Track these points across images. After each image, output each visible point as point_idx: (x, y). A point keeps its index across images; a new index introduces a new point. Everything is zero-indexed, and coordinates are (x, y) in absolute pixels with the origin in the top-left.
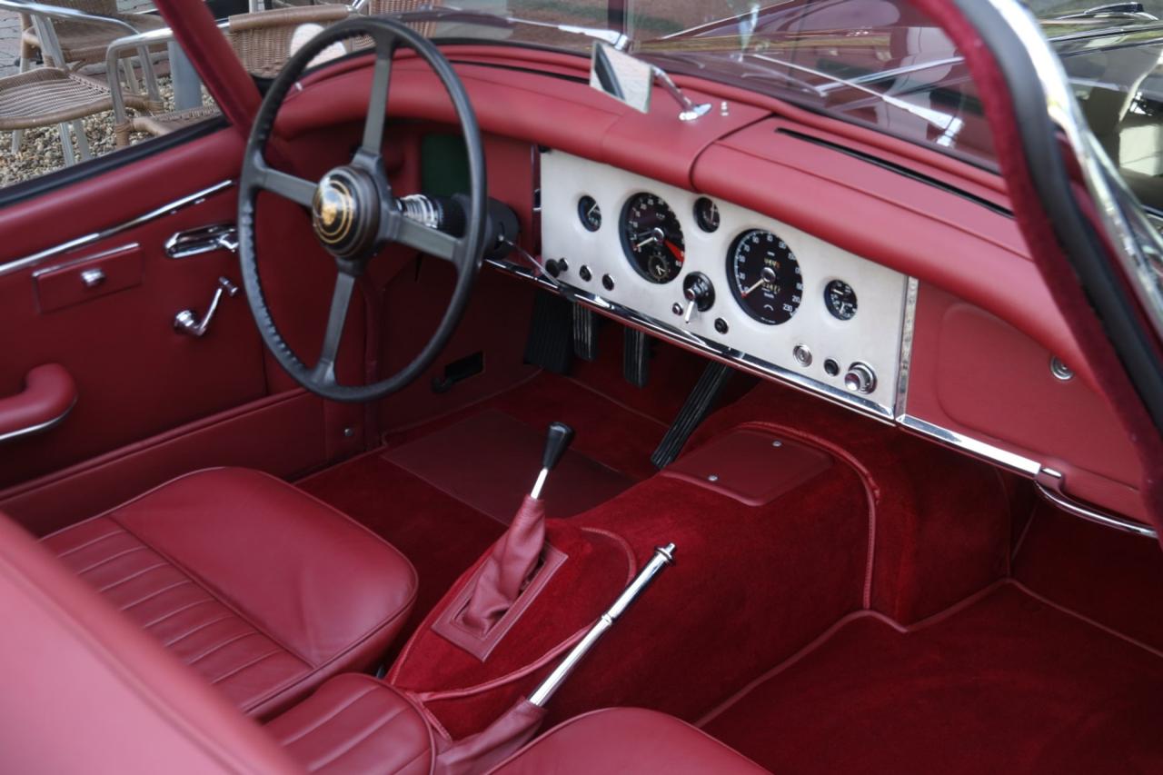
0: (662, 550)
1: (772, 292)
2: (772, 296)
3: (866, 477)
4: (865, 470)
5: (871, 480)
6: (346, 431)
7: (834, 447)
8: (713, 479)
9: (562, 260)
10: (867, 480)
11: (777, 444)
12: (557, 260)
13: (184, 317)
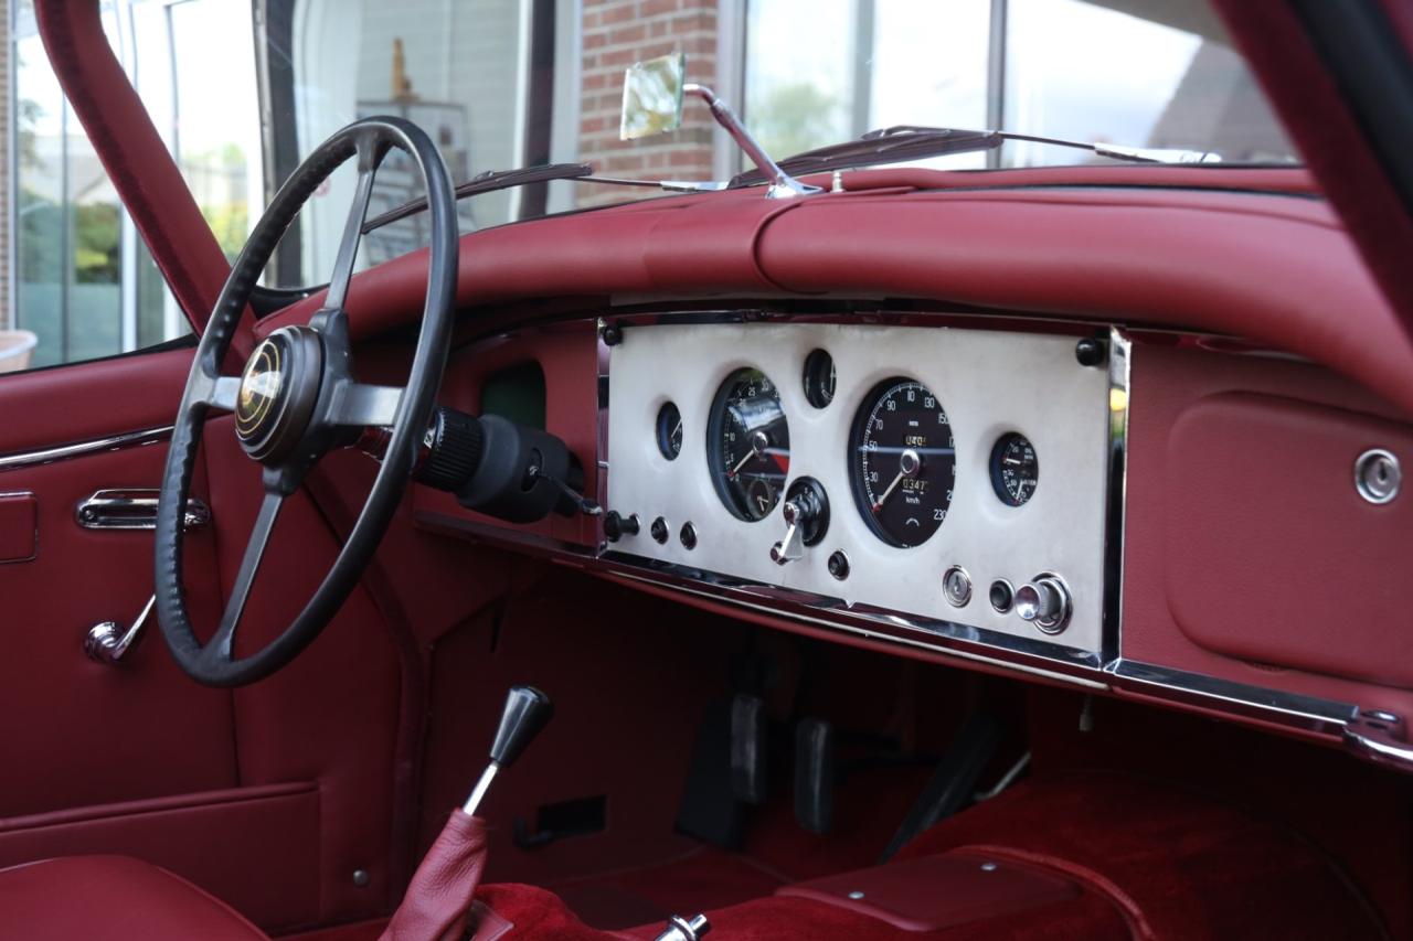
0: (681, 921)
1: (916, 494)
2: (917, 500)
3: (1136, 921)
4: (1135, 911)
5: (1145, 928)
6: (357, 874)
7: (1085, 873)
8: (855, 896)
9: (633, 518)
10: (1139, 928)
11: (989, 868)
12: (625, 515)
13: (101, 631)
